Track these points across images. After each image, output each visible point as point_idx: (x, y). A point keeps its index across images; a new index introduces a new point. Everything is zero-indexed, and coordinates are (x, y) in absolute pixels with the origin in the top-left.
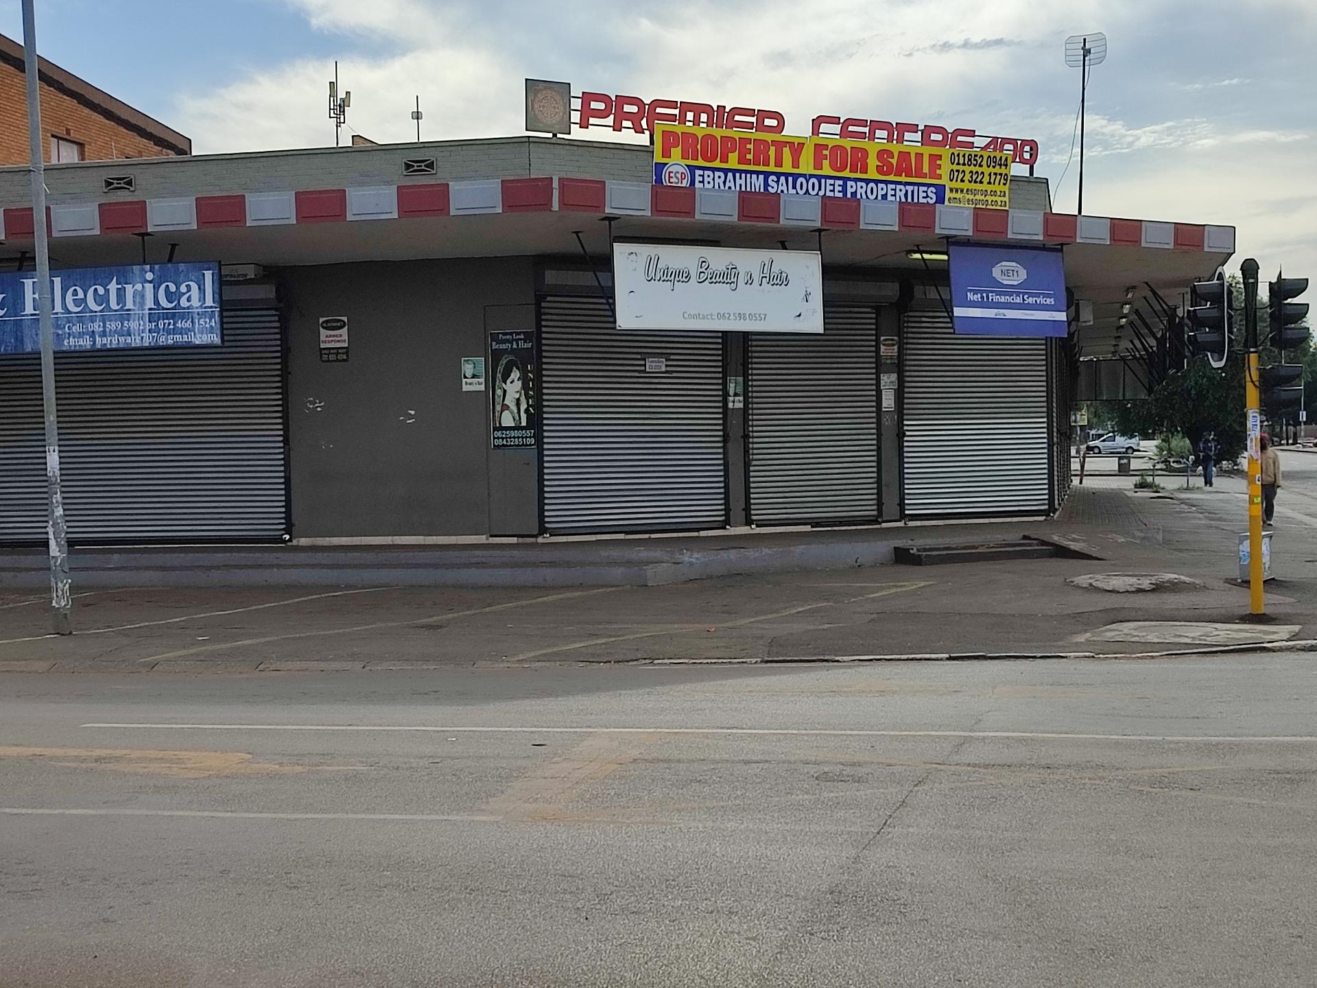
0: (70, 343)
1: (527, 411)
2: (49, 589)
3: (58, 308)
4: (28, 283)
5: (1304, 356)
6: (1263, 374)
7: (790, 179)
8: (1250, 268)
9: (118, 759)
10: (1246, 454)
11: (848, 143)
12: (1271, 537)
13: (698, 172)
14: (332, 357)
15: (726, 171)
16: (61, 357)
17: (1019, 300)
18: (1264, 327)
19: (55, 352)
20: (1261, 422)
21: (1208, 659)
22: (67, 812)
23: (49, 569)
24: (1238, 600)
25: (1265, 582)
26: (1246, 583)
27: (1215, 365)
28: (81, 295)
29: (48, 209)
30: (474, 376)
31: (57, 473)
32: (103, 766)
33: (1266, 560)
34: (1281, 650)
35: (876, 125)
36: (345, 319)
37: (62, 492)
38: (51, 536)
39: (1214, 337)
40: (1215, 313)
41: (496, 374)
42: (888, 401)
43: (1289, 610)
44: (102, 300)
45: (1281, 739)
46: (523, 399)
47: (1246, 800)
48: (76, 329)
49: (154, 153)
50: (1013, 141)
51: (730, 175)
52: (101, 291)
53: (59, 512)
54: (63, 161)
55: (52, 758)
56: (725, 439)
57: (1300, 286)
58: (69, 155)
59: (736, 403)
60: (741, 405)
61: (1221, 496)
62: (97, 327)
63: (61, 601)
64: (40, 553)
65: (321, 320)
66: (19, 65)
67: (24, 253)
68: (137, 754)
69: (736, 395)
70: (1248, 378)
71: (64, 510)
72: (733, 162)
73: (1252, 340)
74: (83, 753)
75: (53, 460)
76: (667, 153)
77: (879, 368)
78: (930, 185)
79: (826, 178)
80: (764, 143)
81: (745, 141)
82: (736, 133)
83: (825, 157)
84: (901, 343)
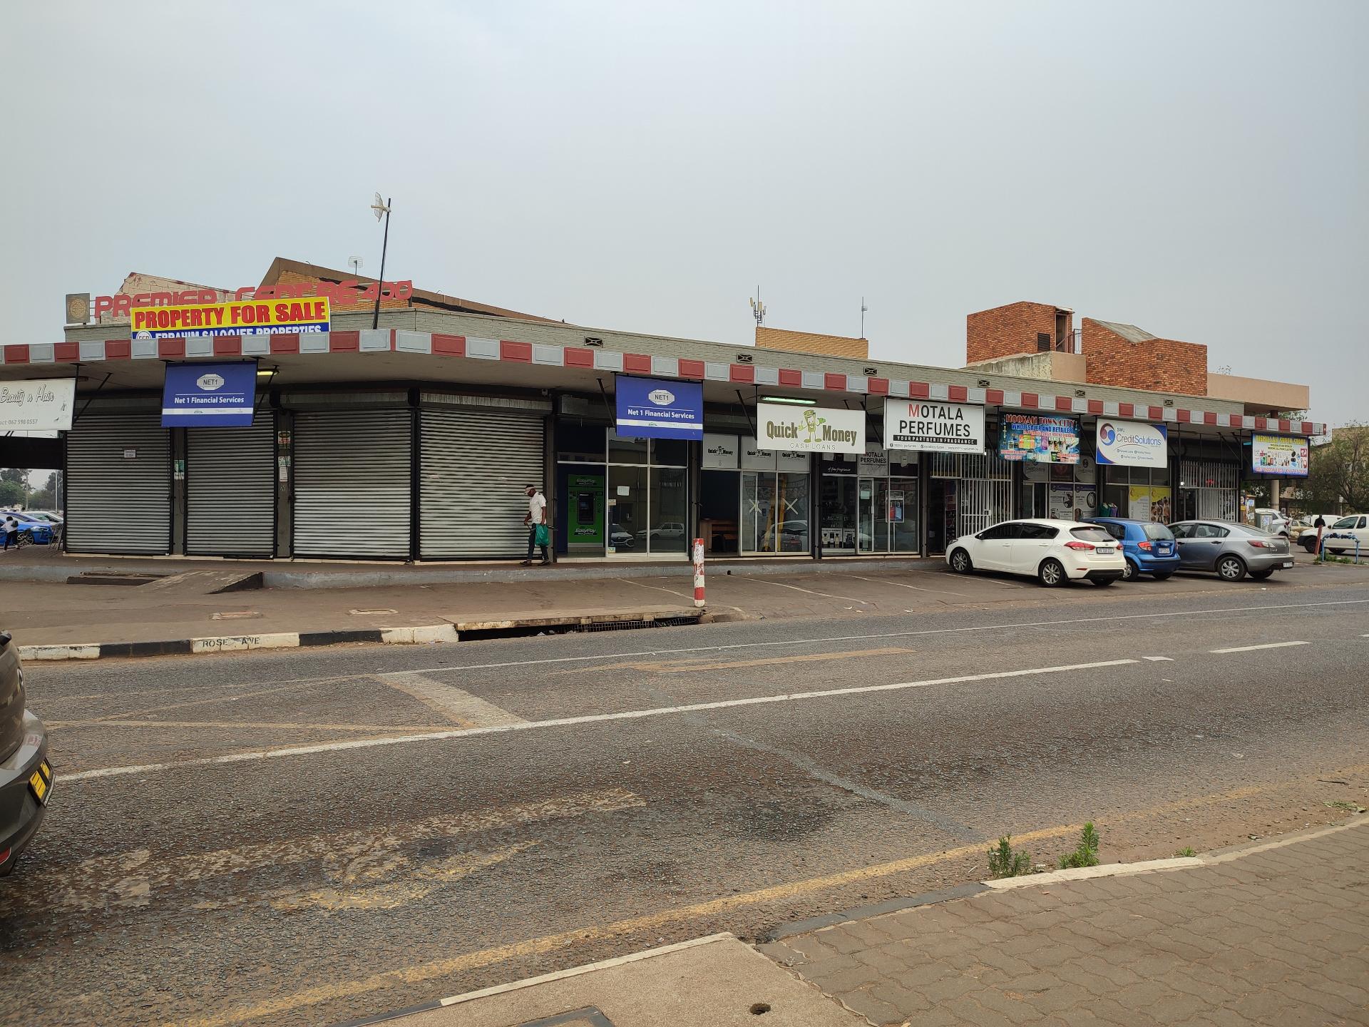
69: (179, 471)
76: (138, 326)
77: (277, 452)
78: (315, 325)
79: (240, 328)
80: (199, 311)
81: (185, 312)
82: (180, 308)
83: (239, 315)
84: (293, 435)
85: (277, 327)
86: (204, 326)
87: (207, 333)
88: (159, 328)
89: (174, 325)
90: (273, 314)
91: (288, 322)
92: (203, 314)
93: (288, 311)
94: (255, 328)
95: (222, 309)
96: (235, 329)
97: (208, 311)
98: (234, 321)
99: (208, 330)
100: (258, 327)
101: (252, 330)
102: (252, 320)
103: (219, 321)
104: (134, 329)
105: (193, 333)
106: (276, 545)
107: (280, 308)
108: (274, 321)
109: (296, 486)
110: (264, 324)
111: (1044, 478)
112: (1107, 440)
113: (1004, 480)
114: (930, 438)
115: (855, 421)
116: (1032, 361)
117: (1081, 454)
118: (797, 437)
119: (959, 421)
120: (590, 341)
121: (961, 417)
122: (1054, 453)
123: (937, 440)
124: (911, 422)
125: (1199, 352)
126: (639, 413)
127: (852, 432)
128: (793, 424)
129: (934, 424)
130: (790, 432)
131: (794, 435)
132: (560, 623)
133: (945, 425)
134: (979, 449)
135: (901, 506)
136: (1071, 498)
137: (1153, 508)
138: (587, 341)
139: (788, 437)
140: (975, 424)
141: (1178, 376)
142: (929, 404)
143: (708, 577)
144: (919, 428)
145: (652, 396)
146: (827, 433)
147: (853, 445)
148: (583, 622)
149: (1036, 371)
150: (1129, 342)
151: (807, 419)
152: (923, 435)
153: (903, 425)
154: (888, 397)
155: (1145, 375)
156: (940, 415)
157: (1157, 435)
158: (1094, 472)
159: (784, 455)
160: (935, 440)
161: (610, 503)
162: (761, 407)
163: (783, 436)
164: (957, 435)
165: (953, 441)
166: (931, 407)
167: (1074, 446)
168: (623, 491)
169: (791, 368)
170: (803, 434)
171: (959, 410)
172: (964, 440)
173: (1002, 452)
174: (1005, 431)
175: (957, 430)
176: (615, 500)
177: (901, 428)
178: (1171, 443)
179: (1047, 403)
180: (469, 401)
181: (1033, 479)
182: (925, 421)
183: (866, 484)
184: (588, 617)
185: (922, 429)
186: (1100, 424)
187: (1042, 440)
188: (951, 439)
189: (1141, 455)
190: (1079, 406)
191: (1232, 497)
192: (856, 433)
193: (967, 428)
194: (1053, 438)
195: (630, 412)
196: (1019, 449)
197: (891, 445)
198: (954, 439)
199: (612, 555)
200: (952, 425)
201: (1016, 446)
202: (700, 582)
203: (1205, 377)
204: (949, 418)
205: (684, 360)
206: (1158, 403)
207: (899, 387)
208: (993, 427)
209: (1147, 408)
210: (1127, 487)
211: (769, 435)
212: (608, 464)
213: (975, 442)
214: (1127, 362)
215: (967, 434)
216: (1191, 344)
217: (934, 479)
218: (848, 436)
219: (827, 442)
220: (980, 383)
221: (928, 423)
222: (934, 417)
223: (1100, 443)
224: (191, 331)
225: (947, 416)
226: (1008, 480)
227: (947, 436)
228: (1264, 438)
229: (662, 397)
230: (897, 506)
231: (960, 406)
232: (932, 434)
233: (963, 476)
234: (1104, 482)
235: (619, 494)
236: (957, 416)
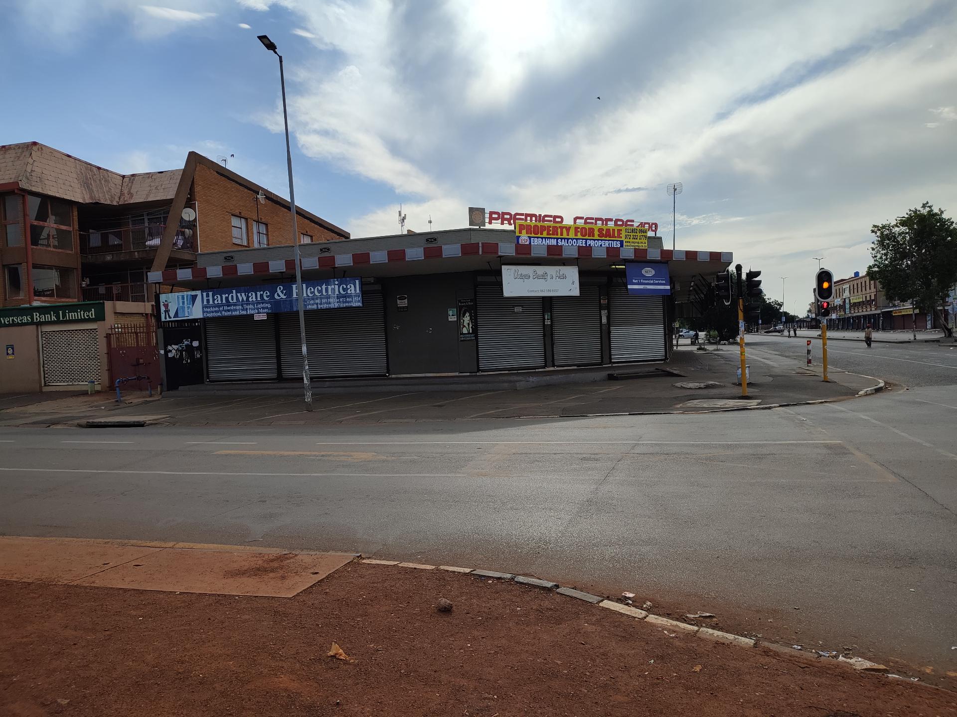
0: (309, 307)
1: (472, 327)
2: (304, 395)
3: (305, 295)
4: (294, 286)
5: (760, 299)
6: (744, 306)
7: (566, 240)
8: (739, 268)
9: (329, 456)
10: (739, 336)
11: (587, 226)
12: (749, 367)
13: (532, 239)
14: (402, 310)
15: (542, 238)
16: (306, 312)
17: (652, 282)
18: (744, 289)
19: (304, 311)
20: (744, 324)
21: (727, 413)
22: (312, 475)
23: (304, 388)
24: (737, 391)
25: (747, 384)
26: (740, 385)
27: (726, 304)
28: (313, 290)
29: (300, 260)
30: (453, 315)
31: (306, 354)
32: (324, 458)
33: (747, 375)
34: (754, 409)
35: (597, 219)
36: (406, 296)
37: (308, 360)
38: (304, 376)
39: (726, 294)
40: (726, 285)
41: (460, 315)
42: (604, 320)
43: (757, 394)
44: (320, 291)
45: (755, 442)
46: (470, 323)
47: (742, 465)
48: (312, 302)
49: (337, 239)
50: (648, 223)
51: (544, 239)
52: (320, 288)
53: (307, 367)
54: (305, 242)
55: (306, 456)
56: (544, 336)
57: (758, 274)
58: (306, 240)
59: (548, 322)
60: (550, 323)
61: (730, 352)
62: (318, 301)
63: (308, 399)
64: (301, 382)
65: (398, 296)
66: (289, 208)
67: (293, 276)
68: (337, 453)
69: (548, 319)
70: (739, 308)
71: (309, 367)
72: (545, 234)
73: (740, 294)
74: (317, 453)
75: (304, 349)
76: (520, 233)
77: (601, 309)
78: (617, 240)
79: (579, 239)
81: (549, 227)
82: (546, 224)
84: (608, 299)
99: (562, 239)
101: (585, 241)
102: (585, 236)
103: (568, 235)
104: (517, 234)
105: (553, 240)
107: (600, 230)
109: (610, 326)
110: (592, 238)
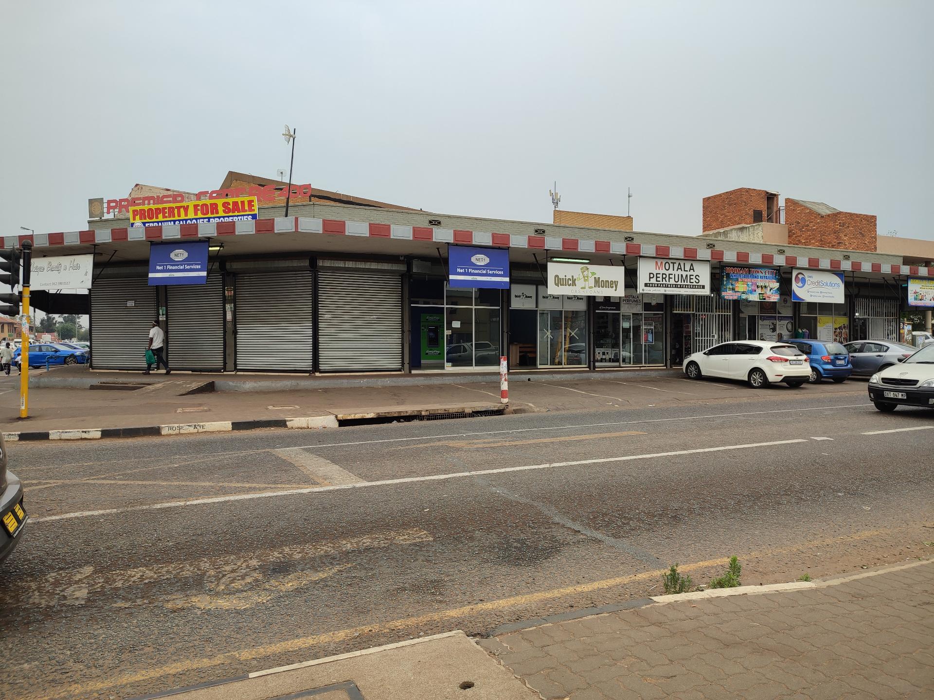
7: (184, 222)
11: (209, 202)
13: (147, 224)
15: (158, 222)
51: (160, 224)
59: (162, 318)
60: (165, 319)
69: (162, 314)
76: (134, 219)
77: (225, 301)
78: (248, 215)
79: (199, 219)
80: (172, 208)
81: (164, 208)
82: (161, 206)
83: (198, 210)
84: (235, 290)
85: (224, 217)
86: (177, 218)
87: (179, 222)
88: (148, 220)
89: (157, 217)
90: (221, 209)
91: (231, 214)
92: (176, 211)
93: (231, 207)
94: (209, 218)
95: (188, 206)
96: (196, 219)
97: (179, 208)
98: (196, 214)
99: (179, 221)
100: (211, 218)
101: (207, 220)
102: (207, 213)
103: (186, 214)
104: (132, 221)
105: (169, 222)
106: (225, 363)
107: (225, 205)
108: (221, 214)
109: (237, 323)
110: (215, 215)
111: (755, 312)
112: (800, 284)
113: (726, 314)
114: (670, 284)
115: (617, 273)
116: (749, 229)
117: (781, 295)
118: (575, 286)
119: (692, 272)
120: (432, 222)
121: (693, 269)
122: (761, 294)
123: (676, 286)
124: (657, 274)
125: (871, 220)
126: (465, 271)
127: (615, 282)
128: (573, 277)
129: (674, 275)
130: (570, 282)
131: (574, 284)
132: (408, 414)
133: (682, 275)
134: (706, 292)
135: (652, 333)
136: (775, 325)
137: (835, 332)
138: (430, 222)
139: (570, 285)
140: (704, 274)
141: (856, 238)
142: (670, 261)
143: (510, 383)
144: (663, 278)
145: (473, 259)
146: (598, 282)
147: (616, 290)
148: (423, 413)
149: (752, 237)
150: (819, 214)
151: (583, 272)
152: (665, 283)
153: (652, 276)
154: (641, 257)
155: (831, 238)
156: (678, 269)
157: (837, 280)
158: (792, 307)
159: (568, 298)
160: (674, 286)
161: (447, 332)
162: (550, 266)
163: (566, 285)
164: (690, 282)
165: (687, 286)
166: (671, 263)
167: (775, 289)
168: (456, 324)
169: (573, 238)
170: (580, 283)
171: (692, 265)
172: (695, 285)
173: (723, 294)
174: (725, 279)
175: (690, 279)
176: (450, 331)
177: (650, 278)
178: (847, 285)
179: (755, 258)
180: (350, 264)
181: (746, 313)
182: (667, 273)
183: (627, 318)
184: (427, 410)
185: (665, 278)
186: (794, 273)
187: (752, 285)
188: (686, 285)
189: (826, 295)
190: (779, 260)
191: (894, 324)
192: (617, 282)
193: (697, 277)
194: (760, 284)
195: (459, 270)
196: (736, 292)
197: (643, 290)
198: (688, 285)
199: (449, 368)
200: (687, 276)
201: (733, 289)
202: (505, 386)
203: (875, 238)
204: (685, 271)
205: (496, 234)
206: (838, 256)
207: (648, 249)
208: (717, 276)
209: (829, 261)
210: (816, 317)
211: (556, 284)
212: (445, 306)
213: (703, 287)
214: (818, 229)
215: (697, 281)
216: (865, 215)
217: (675, 313)
218: (613, 284)
219: (597, 289)
220: (708, 245)
221: (669, 274)
222: (673, 270)
223: (795, 287)
224: (168, 221)
225: (683, 269)
226: (729, 314)
227: (683, 283)
228: (917, 281)
229: (481, 260)
230: (649, 332)
231: (691, 262)
232: (672, 282)
233: (696, 311)
234: (799, 314)
235: (453, 326)
236: (690, 269)
